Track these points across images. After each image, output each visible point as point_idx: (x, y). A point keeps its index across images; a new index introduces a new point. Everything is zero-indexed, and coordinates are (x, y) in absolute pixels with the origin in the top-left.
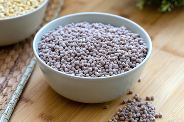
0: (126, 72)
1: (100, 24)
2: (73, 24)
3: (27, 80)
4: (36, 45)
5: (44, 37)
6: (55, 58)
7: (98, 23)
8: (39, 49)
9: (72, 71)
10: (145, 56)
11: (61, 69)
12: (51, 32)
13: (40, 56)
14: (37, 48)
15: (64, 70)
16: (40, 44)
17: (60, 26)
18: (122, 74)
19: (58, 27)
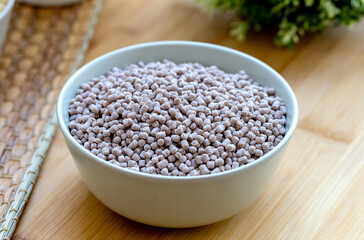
0: (243, 167)
1: (197, 65)
2: (141, 63)
3: (25, 199)
4: (63, 106)
5: (82, 91)
6: (100, 135)
7: (193, 63)
8: (70, 115)
9: (134, 162)
10: (284, 135)
11: (111, 156)
12: (96, 79)
13: (70, 130)
14: (66, 113)
15: (117, 158)
16: (72, 103)
17: (116, 69)
18: (233, 170)
19: (112, 71)
